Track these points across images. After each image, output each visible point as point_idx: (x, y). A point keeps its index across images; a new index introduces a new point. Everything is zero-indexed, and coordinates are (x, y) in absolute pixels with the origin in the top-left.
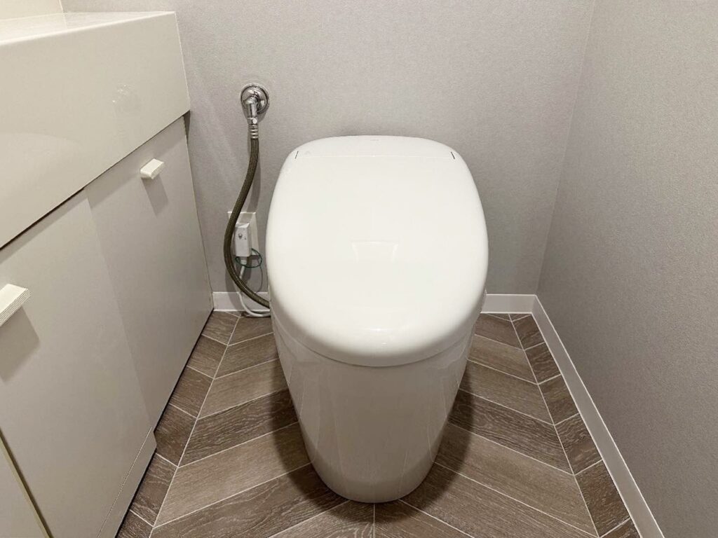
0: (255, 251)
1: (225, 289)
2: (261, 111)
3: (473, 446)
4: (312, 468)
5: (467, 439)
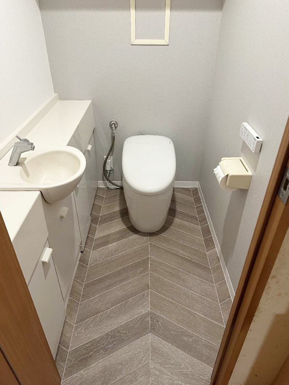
0: (112, 168)
1: (102, 180)
2: (115, 128)
3: (175, 221)
4: (133, 226)
5: (173, 219)
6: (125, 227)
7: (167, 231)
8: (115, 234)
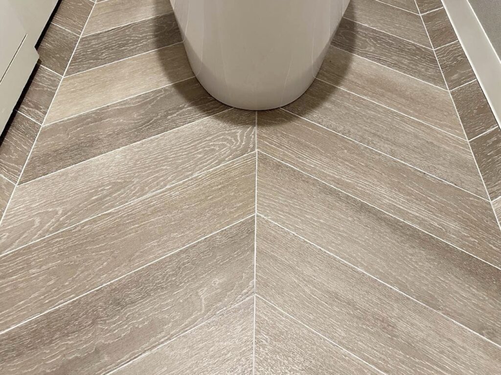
4: (196, 80)
5: (348, 59)
6: (165, 84)
7: (327, 105)
8: (123, 110)
